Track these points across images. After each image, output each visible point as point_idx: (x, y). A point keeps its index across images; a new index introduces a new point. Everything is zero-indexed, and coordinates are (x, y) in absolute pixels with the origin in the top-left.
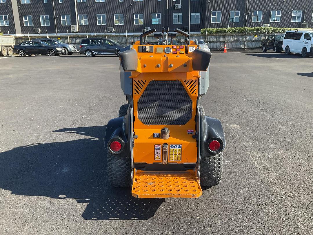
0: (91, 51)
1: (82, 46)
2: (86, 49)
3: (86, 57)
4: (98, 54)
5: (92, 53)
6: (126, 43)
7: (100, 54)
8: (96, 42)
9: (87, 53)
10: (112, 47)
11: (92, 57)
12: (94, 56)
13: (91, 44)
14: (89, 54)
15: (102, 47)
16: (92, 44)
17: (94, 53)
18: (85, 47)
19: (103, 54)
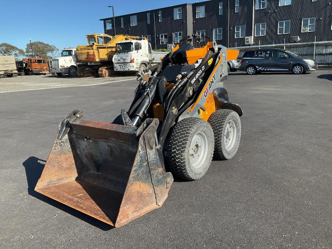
0: (254, 66)
1: (243, 61)
2: (248, 64)
3: (247, 74)
4: (264, 71)
5: (256, 69)
6: (312, 55)
7: (267, 70)
8: (264, 54)
9: (249, 69)
10: (284, 60)
11: (255, 74)
12: (258, 73)
13: (256, 57)
14: (251, 70)
15: (271, 61)
16: (258, 57)
17: (258, 69)
18: (247, 62)
19: (271, 69)
